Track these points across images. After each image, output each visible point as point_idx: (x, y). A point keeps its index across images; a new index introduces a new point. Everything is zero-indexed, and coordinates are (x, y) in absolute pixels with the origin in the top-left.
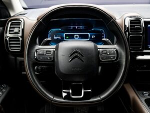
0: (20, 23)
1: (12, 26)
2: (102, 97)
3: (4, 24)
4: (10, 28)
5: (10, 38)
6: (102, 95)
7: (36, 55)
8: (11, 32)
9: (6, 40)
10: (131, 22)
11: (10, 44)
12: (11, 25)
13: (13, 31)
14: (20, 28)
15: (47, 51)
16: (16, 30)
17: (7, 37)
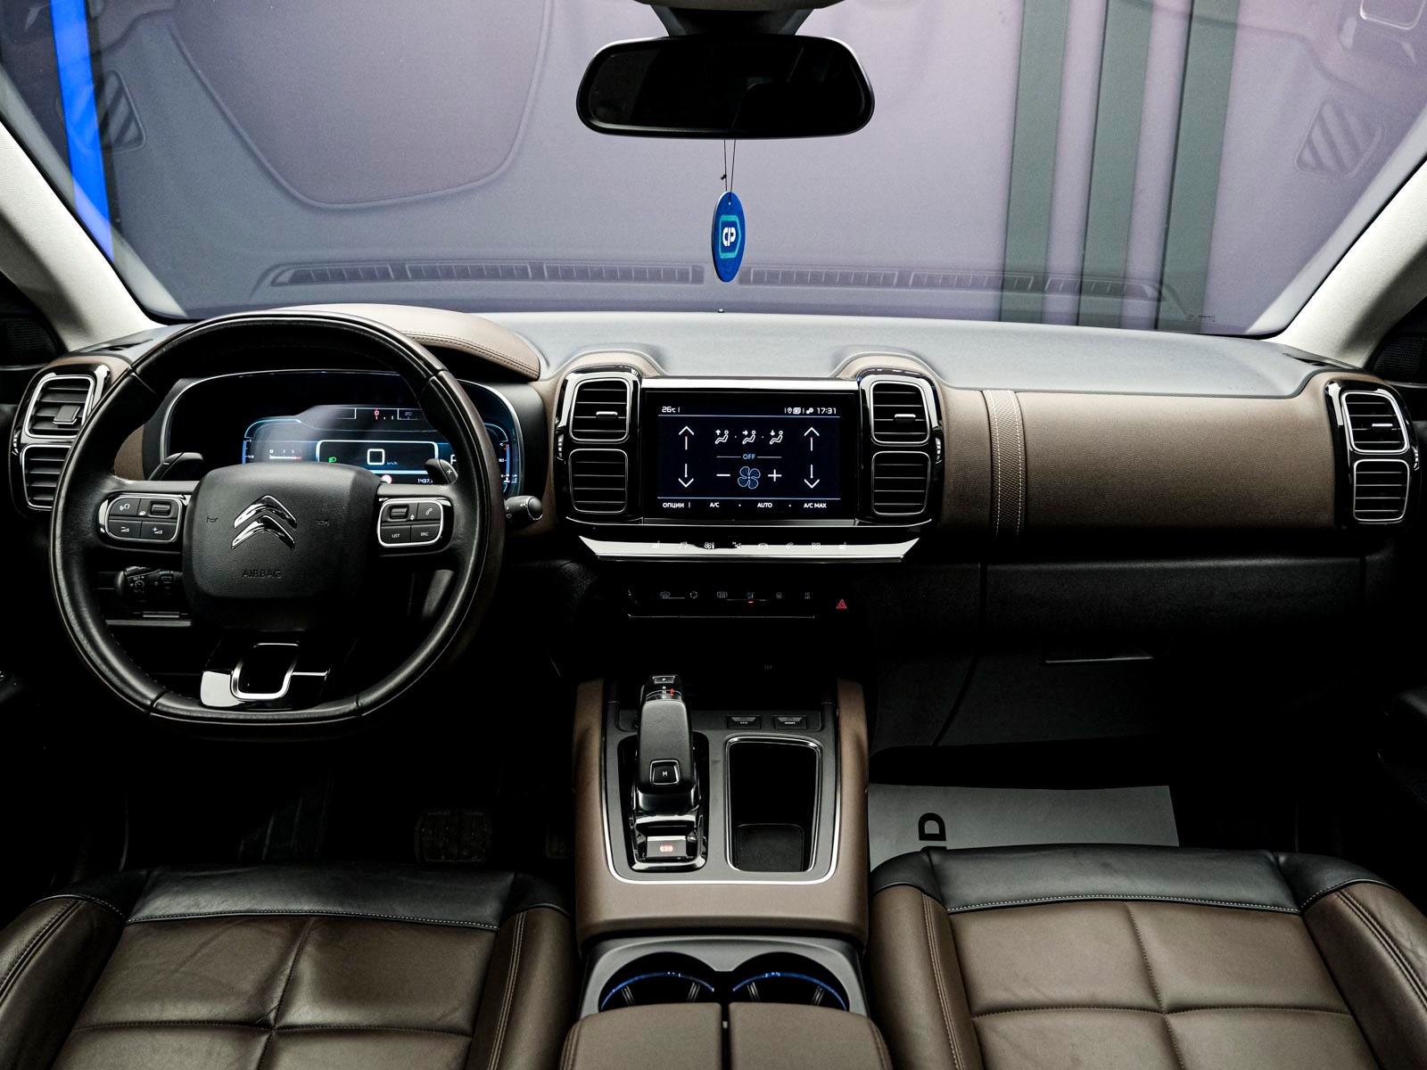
0: (87, 383)
1: (48, 400)
2: (367, 699)
3: (16, 390)
4: (39, 405)
5: (33, 452)
6: (365, 696)
7: (103, 519)
8: (40, 427)
9: (16, 459)
10: (585, 392)
11: (31, 478)
12: (45, 391)
13: (50, 419)
14: (82, 406)
15: (153, 502)
16: (65, 416)
17: (21, 446)
